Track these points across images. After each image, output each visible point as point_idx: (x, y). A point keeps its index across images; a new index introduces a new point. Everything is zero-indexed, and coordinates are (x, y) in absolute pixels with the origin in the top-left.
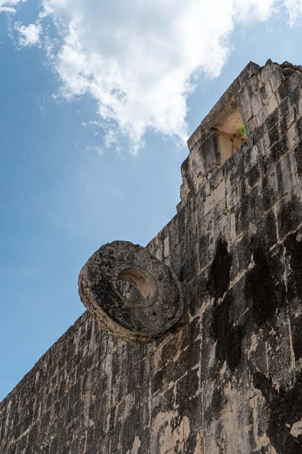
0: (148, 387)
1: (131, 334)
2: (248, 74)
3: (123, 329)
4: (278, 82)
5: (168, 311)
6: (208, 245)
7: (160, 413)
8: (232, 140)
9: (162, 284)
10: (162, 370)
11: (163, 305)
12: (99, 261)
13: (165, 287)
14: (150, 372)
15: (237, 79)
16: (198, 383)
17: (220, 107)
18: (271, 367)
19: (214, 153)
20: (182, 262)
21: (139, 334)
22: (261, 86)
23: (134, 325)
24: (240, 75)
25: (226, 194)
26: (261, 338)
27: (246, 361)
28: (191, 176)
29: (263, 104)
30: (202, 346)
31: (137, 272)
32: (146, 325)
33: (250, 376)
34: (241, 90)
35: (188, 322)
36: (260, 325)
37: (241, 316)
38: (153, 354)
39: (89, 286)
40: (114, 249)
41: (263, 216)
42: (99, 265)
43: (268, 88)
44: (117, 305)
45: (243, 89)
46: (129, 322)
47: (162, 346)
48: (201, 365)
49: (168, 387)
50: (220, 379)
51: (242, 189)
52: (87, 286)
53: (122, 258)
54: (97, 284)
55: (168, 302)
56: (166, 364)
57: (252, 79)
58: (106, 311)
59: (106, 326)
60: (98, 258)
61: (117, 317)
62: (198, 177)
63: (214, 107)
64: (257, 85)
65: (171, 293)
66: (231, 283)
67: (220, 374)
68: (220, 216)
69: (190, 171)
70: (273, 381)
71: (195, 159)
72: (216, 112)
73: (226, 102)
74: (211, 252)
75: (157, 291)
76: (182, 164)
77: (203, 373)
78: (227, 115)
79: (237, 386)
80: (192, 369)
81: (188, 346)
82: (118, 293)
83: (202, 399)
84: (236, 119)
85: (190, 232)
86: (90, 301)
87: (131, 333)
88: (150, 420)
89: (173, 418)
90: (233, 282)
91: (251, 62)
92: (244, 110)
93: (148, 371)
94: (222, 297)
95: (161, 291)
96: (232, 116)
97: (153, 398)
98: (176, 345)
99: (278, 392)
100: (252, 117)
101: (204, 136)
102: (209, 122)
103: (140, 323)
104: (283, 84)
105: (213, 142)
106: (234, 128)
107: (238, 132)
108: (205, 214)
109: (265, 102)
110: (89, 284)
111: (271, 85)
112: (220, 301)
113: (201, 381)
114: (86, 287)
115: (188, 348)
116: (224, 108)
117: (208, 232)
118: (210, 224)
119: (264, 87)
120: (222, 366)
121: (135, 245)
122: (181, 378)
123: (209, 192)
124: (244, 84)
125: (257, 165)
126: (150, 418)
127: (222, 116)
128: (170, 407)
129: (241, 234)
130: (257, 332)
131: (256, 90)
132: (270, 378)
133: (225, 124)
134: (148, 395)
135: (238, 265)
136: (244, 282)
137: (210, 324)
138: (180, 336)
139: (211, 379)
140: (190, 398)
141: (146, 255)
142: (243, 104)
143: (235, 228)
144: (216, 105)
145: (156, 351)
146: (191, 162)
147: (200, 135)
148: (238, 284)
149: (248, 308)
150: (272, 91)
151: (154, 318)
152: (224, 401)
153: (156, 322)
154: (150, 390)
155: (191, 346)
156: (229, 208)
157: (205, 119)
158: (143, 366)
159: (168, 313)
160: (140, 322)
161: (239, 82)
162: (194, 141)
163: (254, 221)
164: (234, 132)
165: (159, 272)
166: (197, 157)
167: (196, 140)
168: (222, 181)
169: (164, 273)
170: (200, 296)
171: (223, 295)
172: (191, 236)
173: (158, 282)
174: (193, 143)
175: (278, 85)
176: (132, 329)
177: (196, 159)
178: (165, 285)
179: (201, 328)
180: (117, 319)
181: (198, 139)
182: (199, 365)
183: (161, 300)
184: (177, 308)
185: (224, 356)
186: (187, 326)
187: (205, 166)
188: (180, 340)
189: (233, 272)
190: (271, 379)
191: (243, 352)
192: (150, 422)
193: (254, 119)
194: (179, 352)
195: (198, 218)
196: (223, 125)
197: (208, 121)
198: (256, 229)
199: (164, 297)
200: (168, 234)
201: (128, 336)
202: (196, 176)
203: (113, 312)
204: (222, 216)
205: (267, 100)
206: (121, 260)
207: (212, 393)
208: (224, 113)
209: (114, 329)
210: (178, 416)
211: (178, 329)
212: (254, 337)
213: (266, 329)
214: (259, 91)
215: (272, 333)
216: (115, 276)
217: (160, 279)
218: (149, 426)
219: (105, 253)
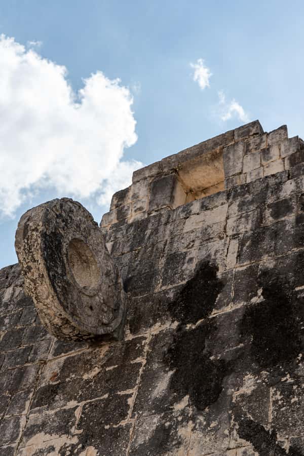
0: (26, 399)
1: (61, 315)
2: (249, 131)
3: (56, 303)
4: (291, 149)
5: (105, 314)
6: (183, 264)
7: (43, 433)
8: (187, 193)
9: (107, 281)
10: (59, 384)
11: (102, 304)
12: (57, 211)
13: (109, 286)
14: (33, 382)
15: (233, 131)
16: (126, 411)
17: (196, 151)
18: (276, 419)
19: (169, 194)
20: (129, 273)
21: (70, 319)
22: (265, 147)
23: (69, 305)
24: (239, 129)
25: (227, 218)
26: (264, 381)
27: (228, 403)
28: (126, 208)
29: (262, 165)
30: (143, 371)
31: (87, 251)
32: (81, 315)
33: (232, 421)
34: (233, 143)
35: (123, 339)
36: (264, 367)
37: (226, 350)
38: (45, 363)
39: (40, 230)
40: (75, 210)
41: (290, 252)
42: (56, 215)
43: (274, 152)
44: (60, 271)
45: (237, 143)
46: (66, 299)
47: (65, 358)
48: (138, 392)
49: (65, 405)
50: (173, 414)
51: (257, 218)
52: (36, 230)
53: (79, 224)
54: (47, 233)
55: (108, 304)
56: (67, 380)
57: (254, 137)
58: (48, 269)
59: (36, 289)
60: (58, 207)
61: (56, 285)
62: (135, 211)
63: (187, 149)
64: (259, 144)
65: (113, 297)
66: (215, 311)
67: (173, 409)
68: (212, 238)
69: (126, 203)
70: (278, 436)
71: (138, 193)
72: (187, 154)
73: (207, 149)
74: (187, 272)
75: (100, 285)
76: (117, 193)
77: (141, 401)
78: (199, 163)
79: (204, 429)
80: (119, 393)
81: (116, 366)
82: (65, 258)
83: (131, 432)
84: (205, 174)
85: (153, 245)
86: (30, 249)
87: (63, 313)
88: (19, 438)
89: (66, 444)
90: (219, 311)
91: (258, 121)
92: (231, 164)
93: (31, 381)
94: (195, 324)
95: (104, 287)
96: (204, 167)
97: (31, 413)
98: (94, 360)
99: (287, 451)
100: (241, 173)
101: (159, 174)
102: (174, 162)
103: (74, 309)
104: (298, 153)
105: (171, 183)
106: (196, 182)
107: (196, 189)
108: (185, 231)
109: (264, 163)
110: (41, 228)
111: (280, 149)
112: (190, 327)
113: (133, 411)
114: (33, 230)
115: (114, 369)
116: (201, 154)
117: (185, 250)
118: (192, 244)
119: (268, 149)
120: (180, 400)
121: (95, 222)
122: (93, 400)
123: (198, 211)
124: (240, 139)
125: (291, 199)
126: (20, 436)
127: (194, 161)
128: (63, 429)
129: (245, 263)
130: (257, 373)
131: (256, 149)
132: (274, 432)
133: (190, 172)
134: (22, 408)
135: (232, 295)
136: (240, 314)
137: (166, 349)
138: (103, 353)
139: (154, 411)
140: (107, 427)
141: (101, 240)
142: (231, 157)
143: (236, 255)
144: (192, 147)
145: (50, 361)
146: (130, 194)
147: (154, 171)
148: (229, 316)
149: (242, 345)
150: (280, 156)
151: (90, 312)
152: (174, 443)
153: (90, 318)
154: (28, 404)
155: (122, 367)
156: (230, 232)
157: (169, 157)
158: (22, 373)
159: (104, 316)
160: (75, 306)
161: (234, 135)
162: (144, 174)
163: (273, 254)
164: (193, 187)
165: (108, 266)
166: (143, 191)
167: (147, 174)
168: (222, 204)
169: (112, 271)
170: (155, 315)
171: (196, 322)
172: (152, 249)
173: (104, 276)
174: (142, 176)
175: (291, 152)
176: (66, 309)
177: (140, 193)
178: (110, 285)
179: (145, 350)
180: (55, 287)
181: (150, 175)
182: (134, 391)
183: (102, 298)
184: (115, 318)
185: (187, 389)
186: (120, 343)
187: (150, 203)
188: (101, 356)
189: (220, 300)
190: (274, 434)
191: (226, 391)
192: (18, 441)
193: (242, 176)
194: (97, 370)
195: (172, 233)
196: (188, 172)
197: (173, 160)
198: (274, 263)
199: (105, 297)
200: (112, 239)
201: (55, 316)
202: (134, 209)
203: (54, 276)
204: (214, 239)
205: (268, 162)
206: (78, 226)
207: (154, 428)
208: (199, 159)
209: (45, 297)
210: (78, 444)
211: (104, 343)
212: (249, 379)
213: (276, 373)
214: (260, 150)
215: (287, 380)
216: (68, 239)
217: (108, 274)
218: (14, 445)
219: (66, 207)
